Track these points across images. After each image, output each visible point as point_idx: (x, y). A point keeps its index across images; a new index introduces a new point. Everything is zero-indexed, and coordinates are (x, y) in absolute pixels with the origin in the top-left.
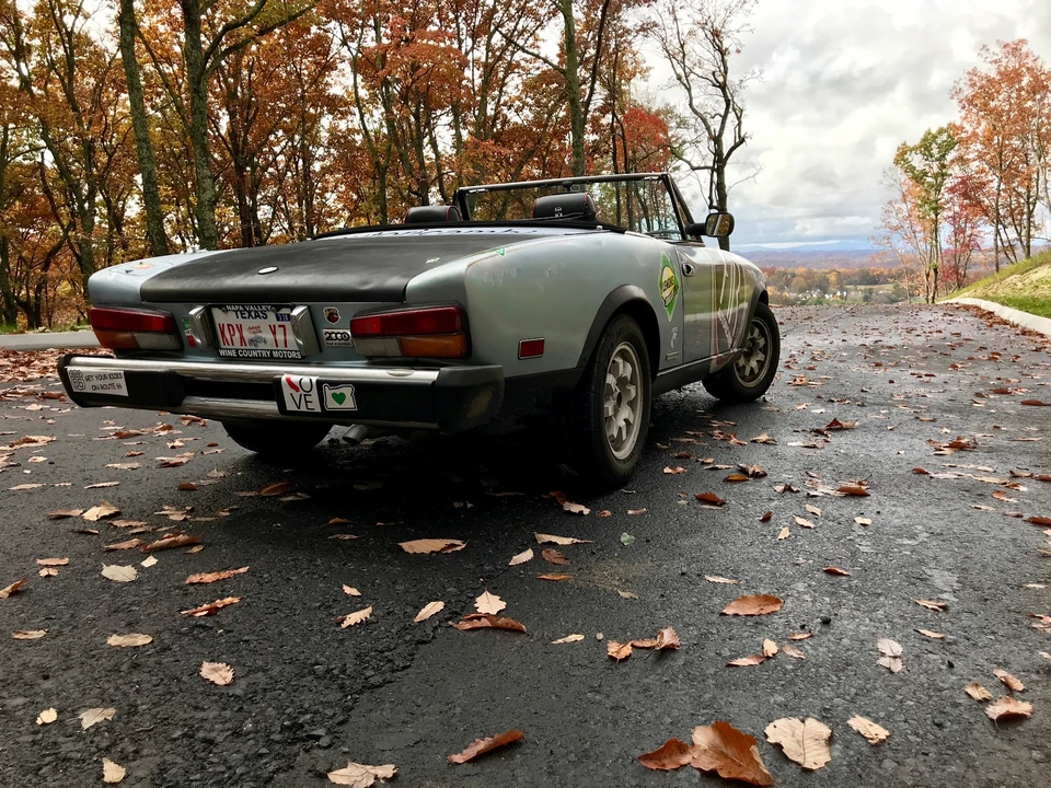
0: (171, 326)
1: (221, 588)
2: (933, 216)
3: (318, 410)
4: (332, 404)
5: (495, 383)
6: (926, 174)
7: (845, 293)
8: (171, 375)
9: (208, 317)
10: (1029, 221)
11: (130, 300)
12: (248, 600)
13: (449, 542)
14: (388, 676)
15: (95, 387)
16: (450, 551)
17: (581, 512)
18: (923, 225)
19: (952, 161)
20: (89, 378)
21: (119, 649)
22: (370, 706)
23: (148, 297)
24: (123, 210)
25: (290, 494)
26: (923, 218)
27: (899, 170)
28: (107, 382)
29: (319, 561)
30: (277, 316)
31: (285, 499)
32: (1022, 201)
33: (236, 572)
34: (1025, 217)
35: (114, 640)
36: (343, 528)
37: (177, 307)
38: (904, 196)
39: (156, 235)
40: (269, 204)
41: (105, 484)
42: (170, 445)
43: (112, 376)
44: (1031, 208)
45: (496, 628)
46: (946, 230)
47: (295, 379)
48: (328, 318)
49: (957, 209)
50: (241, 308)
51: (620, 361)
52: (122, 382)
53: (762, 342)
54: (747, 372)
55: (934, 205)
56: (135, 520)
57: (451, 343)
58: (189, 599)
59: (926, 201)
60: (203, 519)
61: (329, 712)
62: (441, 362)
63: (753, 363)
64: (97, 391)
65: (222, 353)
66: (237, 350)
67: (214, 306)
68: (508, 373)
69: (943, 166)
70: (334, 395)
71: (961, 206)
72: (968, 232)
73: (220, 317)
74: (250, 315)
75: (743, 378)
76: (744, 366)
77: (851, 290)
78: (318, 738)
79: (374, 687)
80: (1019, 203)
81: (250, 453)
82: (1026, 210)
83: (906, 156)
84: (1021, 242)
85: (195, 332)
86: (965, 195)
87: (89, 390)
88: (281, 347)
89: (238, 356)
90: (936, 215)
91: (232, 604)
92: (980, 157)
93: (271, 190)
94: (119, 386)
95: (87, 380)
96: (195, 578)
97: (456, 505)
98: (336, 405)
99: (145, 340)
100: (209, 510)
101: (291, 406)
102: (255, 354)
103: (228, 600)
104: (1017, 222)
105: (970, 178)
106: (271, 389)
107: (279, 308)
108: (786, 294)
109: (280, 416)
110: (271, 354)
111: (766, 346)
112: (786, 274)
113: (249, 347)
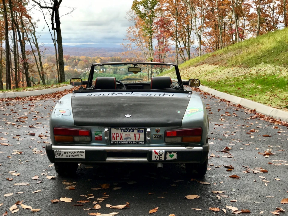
2: (149, 35)
3: (163, 160)
4: (169, 158)
6: (146, 15)
7: (104, 70)
9: (110, 131)
10: (189, 40)
15: (68, 156)
18: (145, 39)
19: (156, 10)
20: (65, 153)
26: (145, 36)
27: (134, 12)
28: (75, 154)
30: (138, 131)
32: (185, 30)
34: (187, 37)
37: (94, 128)
38: (136, 25)
43: (78, 152)
44: (189, 34)
46: (155, 42)
47: (157, 151)
48: (157, 132)
49: (159, 32)
55: (150, 30)
59: (146, 28)
65: (112, 142)
66: (119, 142)
67: (113, 128)
69: (153, 12)
70: (170, 155)
71: (161, 31)
72: (164, 44)
74: (127, 131)
77: (107, 68)
80: (184, 31)
82: (187, 35)
83: (137, 6)
84: (186, 49)
86: (163, 26)
90: (151, 35)
92: (168, 9)
101: (154, 159)
102: (126, 142)
104: (184, 40)
105: (164, 18)
108: (76, 69)
109: (148, 162)
110: (132, 142)
112: (75, 59)
113: (123, 140)
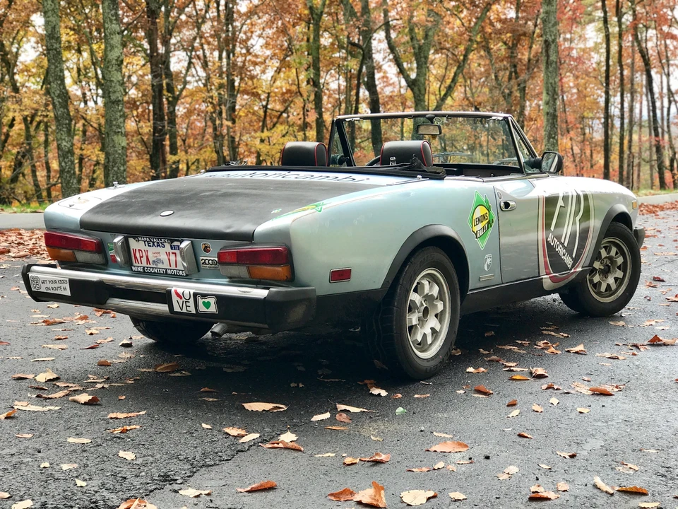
0: (100, 248)
1: (129, 420)
3: (194, 312)
4: (202, 309)
5: (309, 300)
8: (101, 283)
9: (126, 244)
11: (72, 227)
12: (145, 427)
13: (275, 405)
14: (217, 462)
15: (48, 288)
16: (275, 411)
17: (379, 394)
21: (74, 444)
22: (205, 472)
23: (85, 226)
24: (17, 54)
25: (178, 371)
28: (56, 285)
29: (190, 411)
30: (171, 246)
31: (173, 375)
33: (138, 414)
35: (71, 440)
36: (209, 394)
37: (106, 235)
39: (59, 96)
40: (185, 50)
41: (45, 359)
42: (89, 332)
43: (60, 282)
45: (286, 448)
47: (180, 291)
48: (204, 250)
50: (148, 240)
51: (425, 282)
52: (67, 286)
53: (620, 260)
54: (603, 288)
56: (70, 383)
57: (281, 271)
58: (110, 426)
60: (116, 384)
61: (183, 472)
62: (276, 283)
63: (611, 280)
64: (49, 291)
65: (134, 269)
66: (144, 268)
67: (131, 237)
68: (320, 292)
70: (204, 303)
73: (134, 244)
74: (154, 245)
75: (599, 293)
76: (600, 283)
78: (176, 480)
79: (209, 466)
81: (150, 341)
85: (116, 252)
87: (43, 290)
88: (173, 267)
89: (144, 271)
91: (135, 428)
93: (188, 33)
94: (65, 289)
95: (43, 283)
96: (113, 415)
97: (292, 385)
98: (206, 310)
99: (82, 256)
100: (120, 379)
101: (177, 309)
102: (156, 271)
103: (133, 427)
106: (164, 297)
107: (172, 241)
109: (170, 314)
110: (166, 271)
111: (625, 262)
113: (152, 266)
